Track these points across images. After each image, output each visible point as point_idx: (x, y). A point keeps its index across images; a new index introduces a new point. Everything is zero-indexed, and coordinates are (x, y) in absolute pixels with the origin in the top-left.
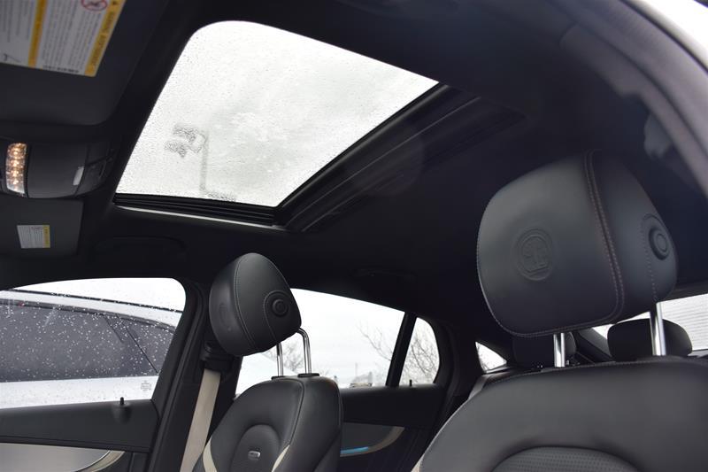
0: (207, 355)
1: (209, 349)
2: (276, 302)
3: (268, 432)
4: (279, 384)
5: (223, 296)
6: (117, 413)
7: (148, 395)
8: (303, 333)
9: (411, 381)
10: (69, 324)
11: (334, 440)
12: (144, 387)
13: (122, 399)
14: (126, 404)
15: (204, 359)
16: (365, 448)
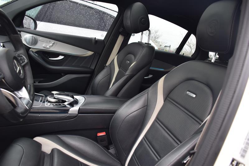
0: (121, 30)
1: (122, 28)
2: (143, 20)
3: (133, 57)
4: (140, 44)
5: (128, 14)
6: (93, 41)
7: (103, 38)
8: (149, 31)
9: (184, 54)
10: (83, 13)
11: (149, 63)
12: (102, 36)
13: (95, 38)
14: (96, 40)
15: (120, 31)
16: (163, 70)
